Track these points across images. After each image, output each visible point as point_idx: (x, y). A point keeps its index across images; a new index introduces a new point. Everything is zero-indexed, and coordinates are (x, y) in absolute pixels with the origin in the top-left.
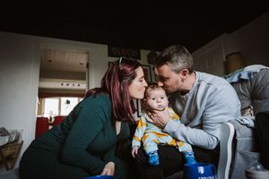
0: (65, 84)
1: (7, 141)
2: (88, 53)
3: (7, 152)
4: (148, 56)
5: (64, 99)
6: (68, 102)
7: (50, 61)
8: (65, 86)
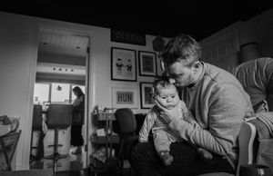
0: (57, 69)
1: (9, 130)
2: (89, 37)
3: (7, 142)
4: (153, 42)
5: (55, 85)
6: (59, 88)
7: (45, 44)
8: (57, 71)
